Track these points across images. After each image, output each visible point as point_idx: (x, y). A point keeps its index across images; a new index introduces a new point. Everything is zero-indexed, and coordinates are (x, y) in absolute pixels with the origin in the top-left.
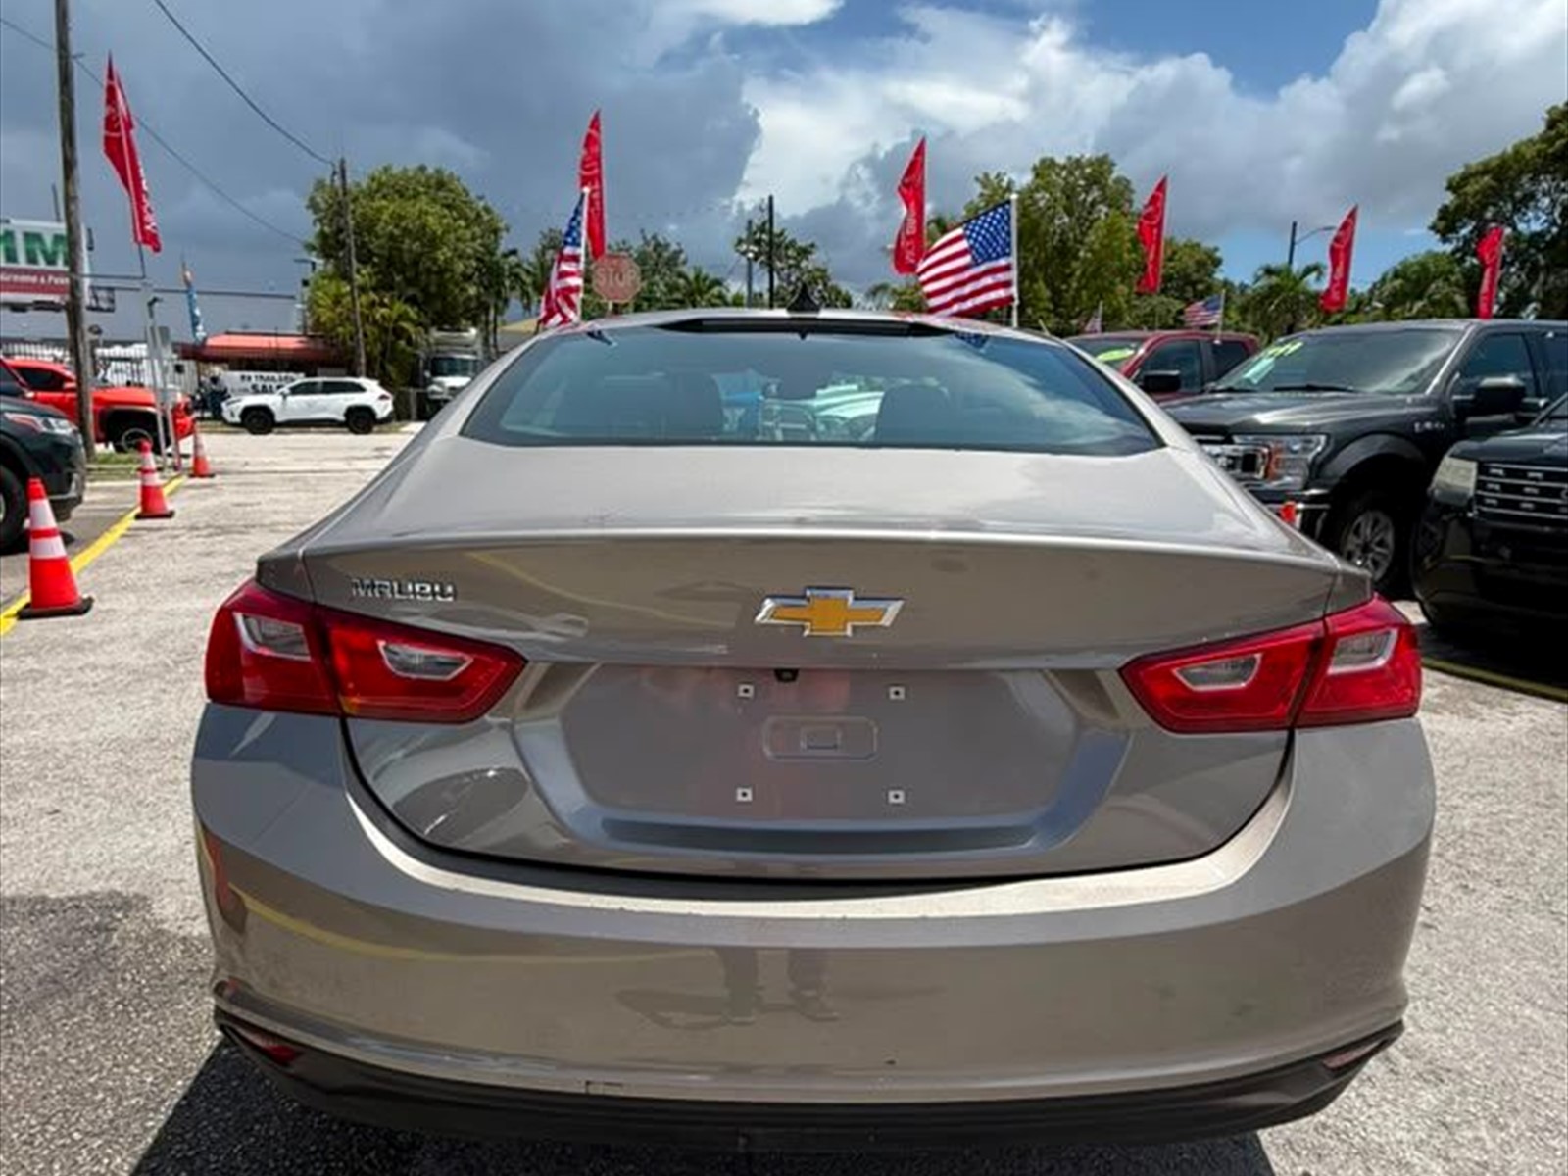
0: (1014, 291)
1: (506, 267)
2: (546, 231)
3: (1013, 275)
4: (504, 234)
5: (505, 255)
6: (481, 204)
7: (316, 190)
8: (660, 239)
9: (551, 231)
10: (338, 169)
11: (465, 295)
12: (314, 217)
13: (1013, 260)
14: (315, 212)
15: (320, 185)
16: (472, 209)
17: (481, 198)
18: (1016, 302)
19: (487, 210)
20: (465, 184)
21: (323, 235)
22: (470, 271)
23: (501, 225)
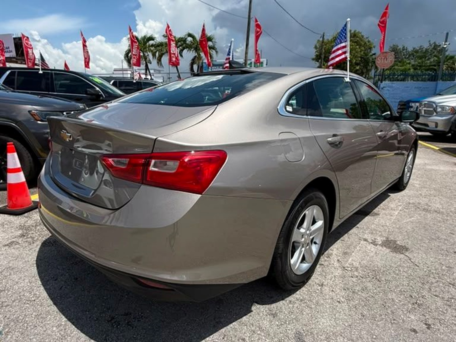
0: (348, 55)
1: (371, 59)
2: (392, 46)
3: (348, 49)
4: (373, 49)
5: (371, 56)
6: (367, 40)
7: (317, 42)
8: (437, 43)
9: (394, 45)
10: (322, 36)
11: (355, 69)
12: (316, 50)
13: (348, 43)
14: (316, 49)
15: (319, 41)
16: (363, 42)
17: (367, 38)
18: (349, 59)
19: (369, 41)
20: (362, 34)
21: (317, 56)
22: (358, 62)
23: (372, 46)
